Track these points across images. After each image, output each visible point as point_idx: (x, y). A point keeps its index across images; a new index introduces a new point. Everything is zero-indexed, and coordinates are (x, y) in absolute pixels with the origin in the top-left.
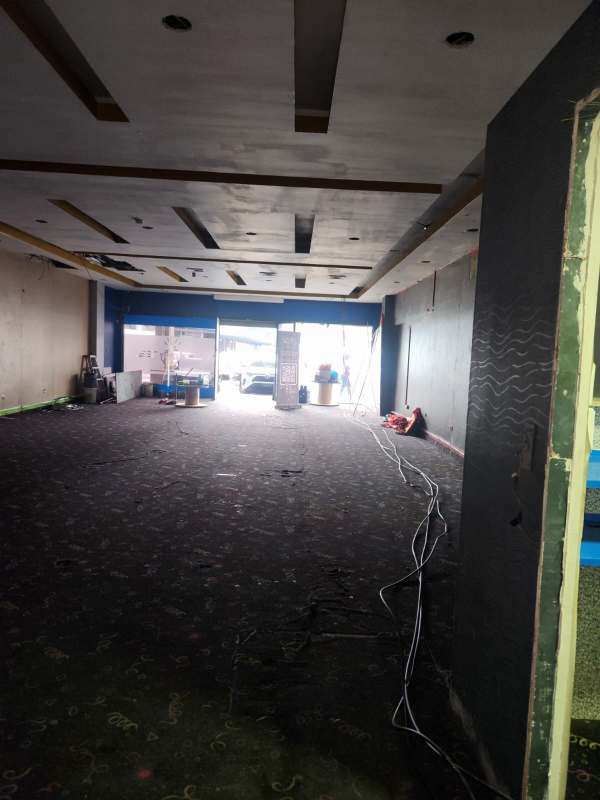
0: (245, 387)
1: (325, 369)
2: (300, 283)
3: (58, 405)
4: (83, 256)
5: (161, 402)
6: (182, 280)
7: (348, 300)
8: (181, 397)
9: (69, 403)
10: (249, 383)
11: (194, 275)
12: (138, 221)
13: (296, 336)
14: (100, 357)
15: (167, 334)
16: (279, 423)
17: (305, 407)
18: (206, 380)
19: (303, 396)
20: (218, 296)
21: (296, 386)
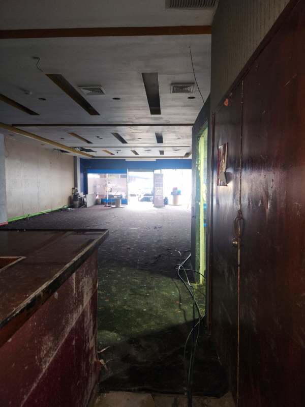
0: (140, 199)
1: (175, 189)
2: (162, 152)
3: (64, 208)
4: (73, 148)
5: (105, 206)
6: (112, 154)
7: (183, 158)
8: (114, 204)
9: (69, 207)
10: (142, 197)
11: (117, 152)
12: (98, 137)
13: (161, 175)
14: (79, 188)
15: (105, 177)
16: (155, 212)
17: (166, 206)
18: (124, 196)
19: (166, 202)
20: (127, 160)
21: (163, 197)
